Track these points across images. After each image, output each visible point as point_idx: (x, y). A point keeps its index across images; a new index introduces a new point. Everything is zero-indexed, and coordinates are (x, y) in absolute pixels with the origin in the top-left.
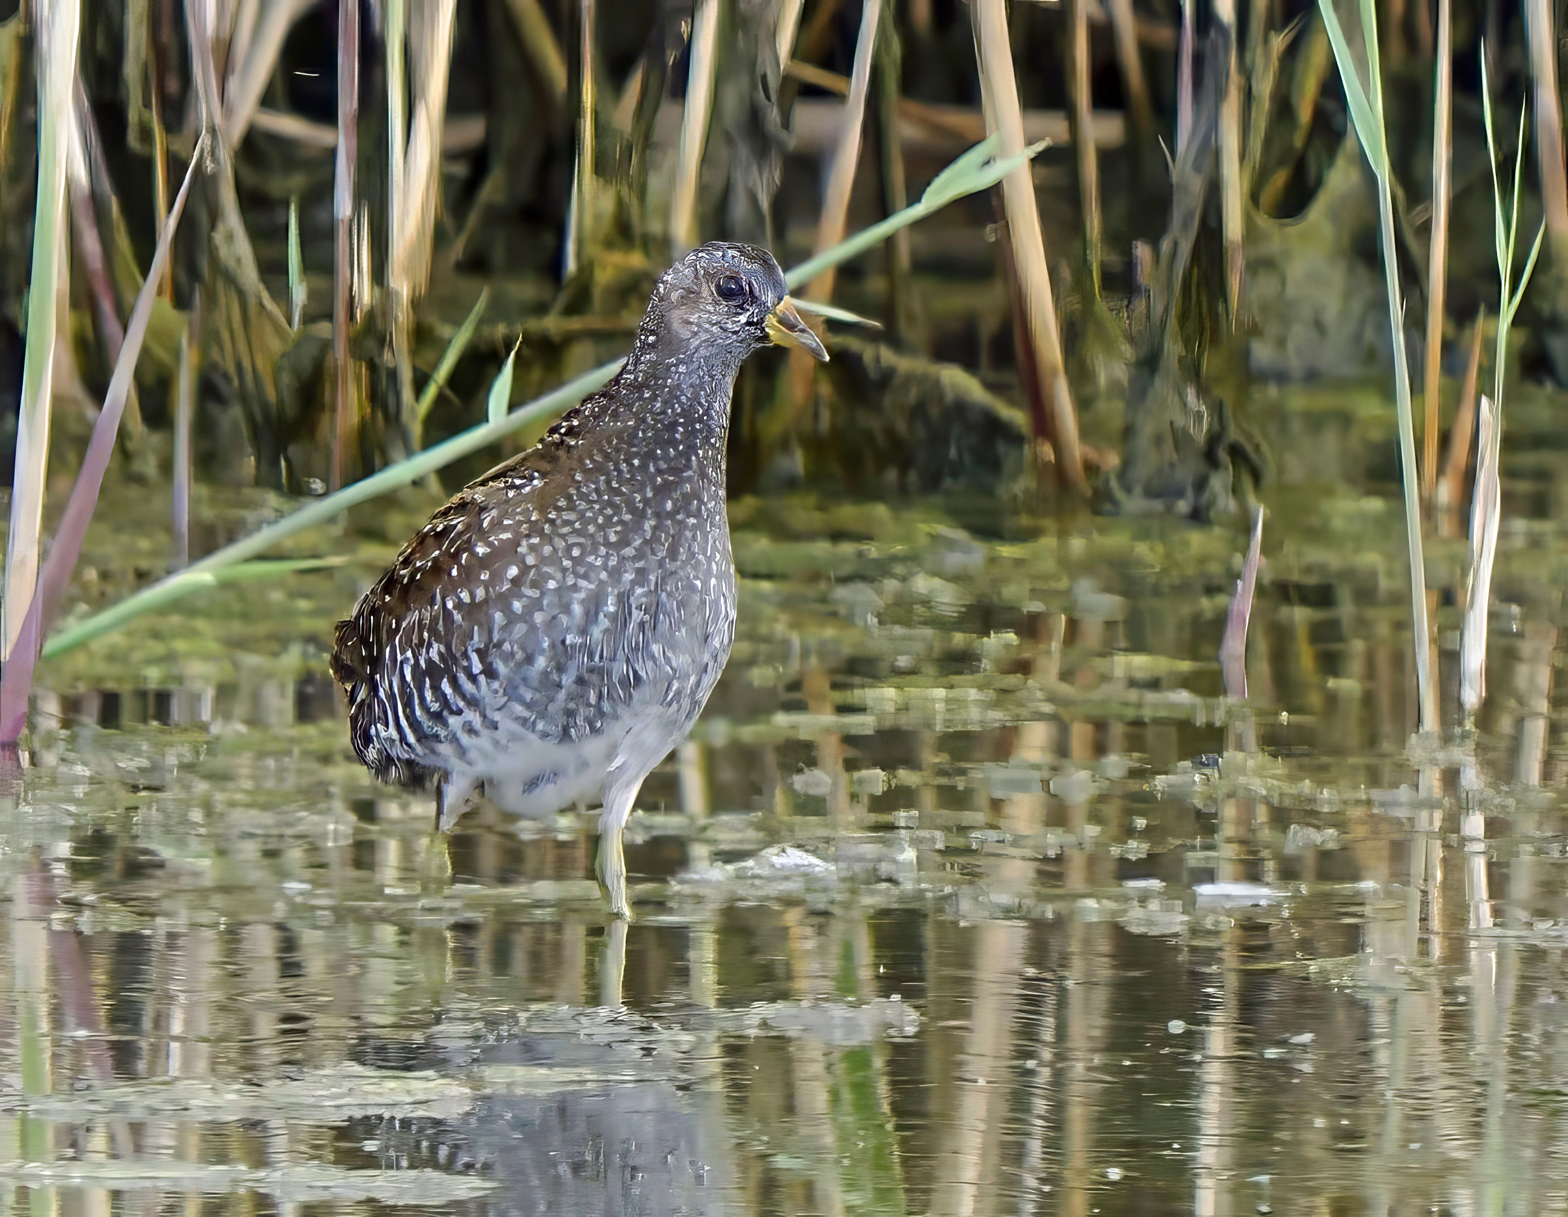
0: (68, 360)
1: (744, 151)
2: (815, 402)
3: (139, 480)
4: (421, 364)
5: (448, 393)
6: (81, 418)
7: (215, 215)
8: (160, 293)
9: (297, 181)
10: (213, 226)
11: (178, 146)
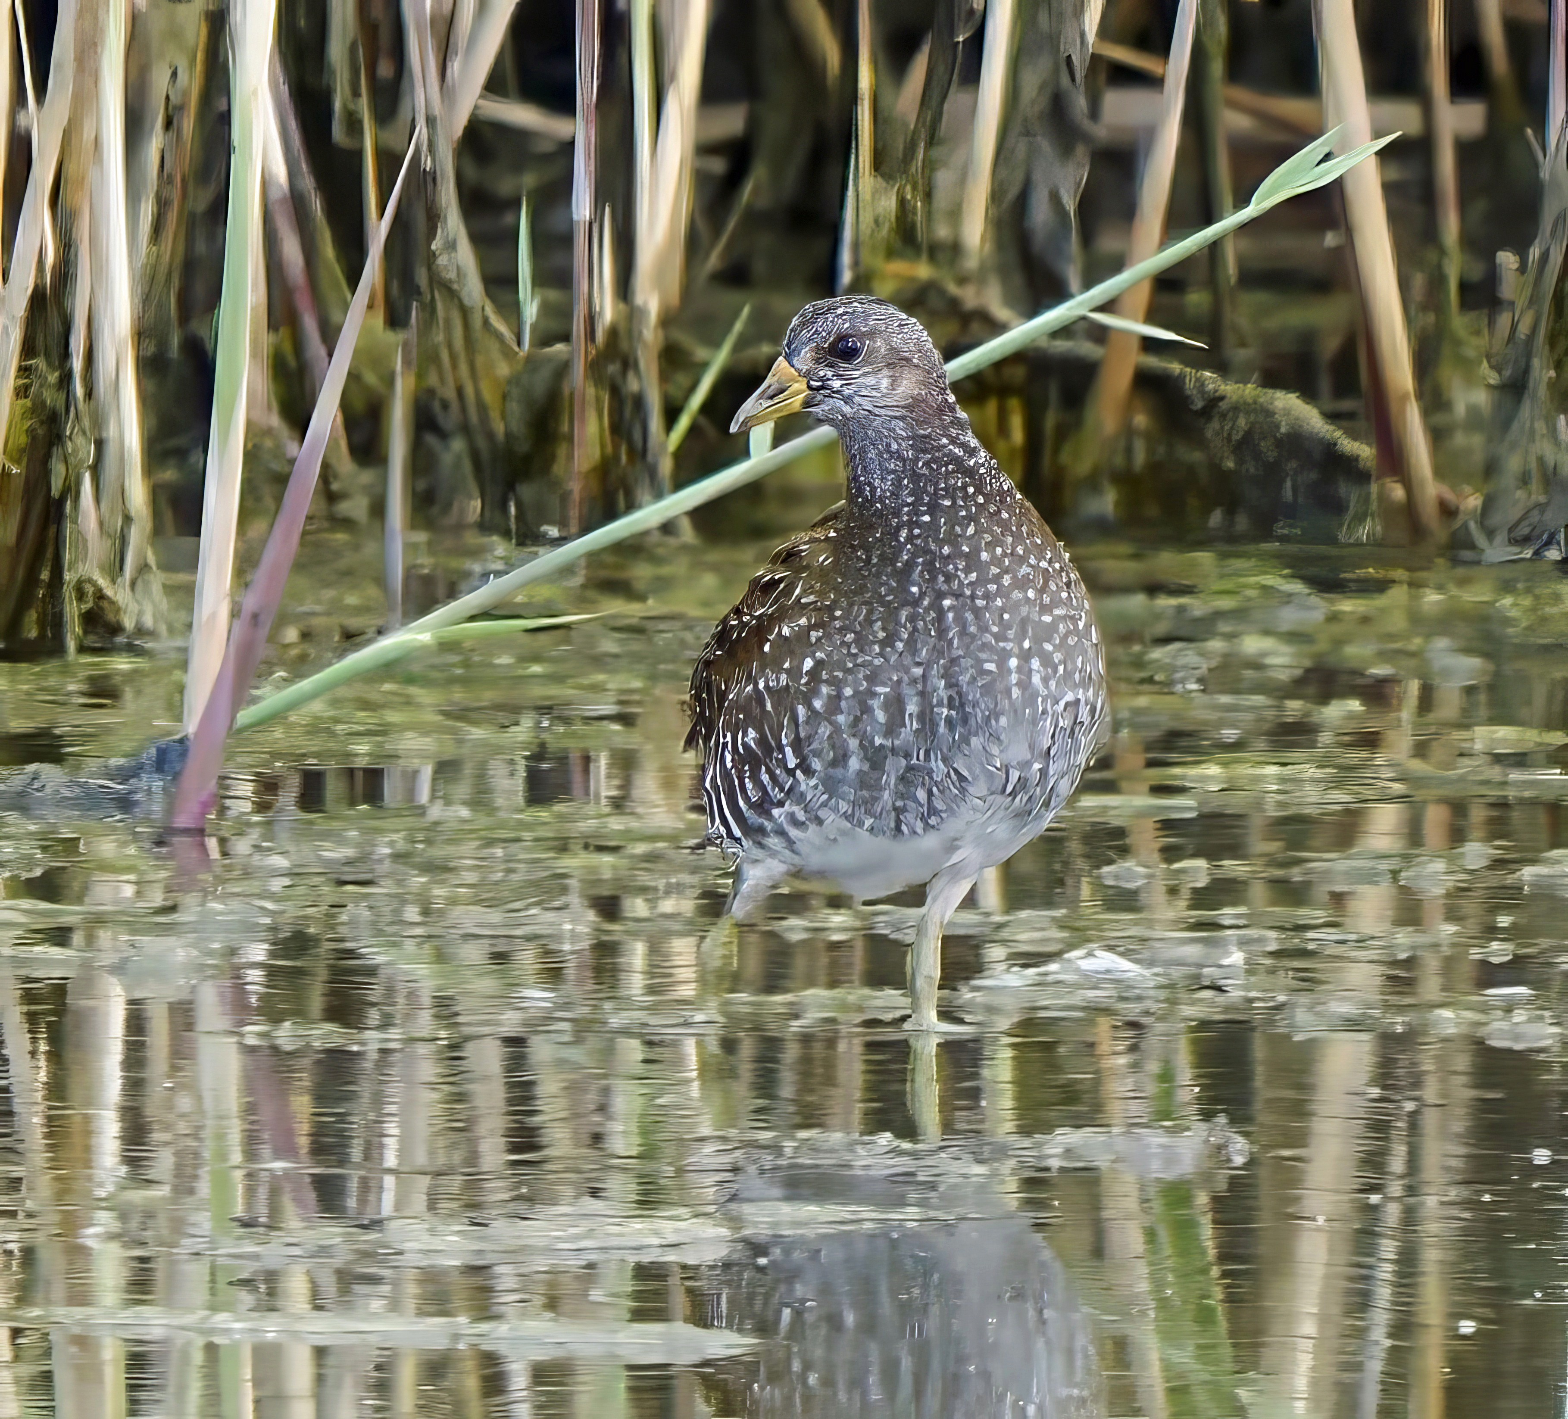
0: (264, 385)
1: (1045, 145)
2: (1128, 432)
3: (346, 523)
4: (673, 390)
5: (703, 422)
6: (278, 452)
7: (434, 218)
8: (370, 306)
9: (529, 180)
10: (431, 234)
11: (392, 138)
